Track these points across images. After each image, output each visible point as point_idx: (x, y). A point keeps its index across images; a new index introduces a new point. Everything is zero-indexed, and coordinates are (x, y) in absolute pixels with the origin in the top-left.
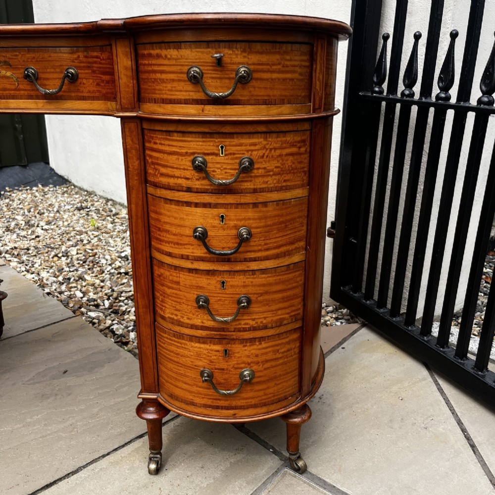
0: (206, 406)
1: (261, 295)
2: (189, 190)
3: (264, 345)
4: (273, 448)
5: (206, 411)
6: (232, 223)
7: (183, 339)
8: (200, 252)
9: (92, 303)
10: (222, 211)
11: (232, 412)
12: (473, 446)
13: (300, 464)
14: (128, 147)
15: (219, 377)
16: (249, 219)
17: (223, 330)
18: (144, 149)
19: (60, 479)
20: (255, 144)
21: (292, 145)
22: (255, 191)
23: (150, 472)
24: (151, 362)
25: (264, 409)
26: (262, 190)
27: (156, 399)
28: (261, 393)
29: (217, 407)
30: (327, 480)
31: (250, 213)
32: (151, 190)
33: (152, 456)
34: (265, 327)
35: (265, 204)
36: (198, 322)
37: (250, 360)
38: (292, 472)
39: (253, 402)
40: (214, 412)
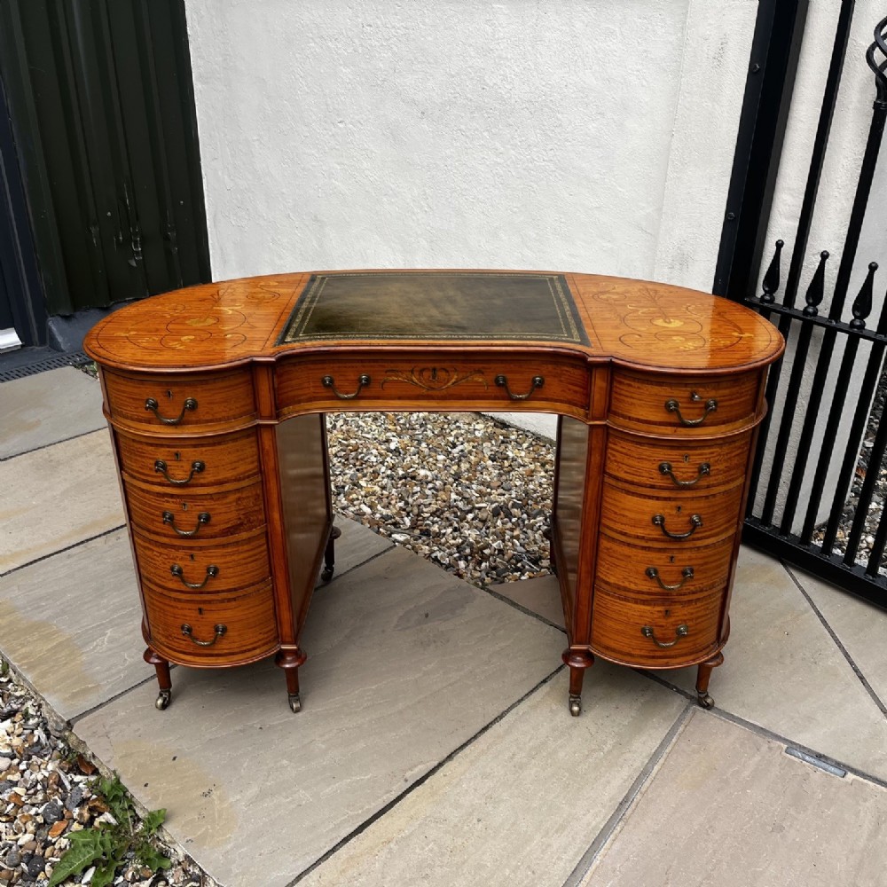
0: (642, 656)
1: (702, 565)
2: (652, 487)
3: (699, 604)
4: (676, 688)
5: (642, 661)
6: (687, 512)
7: (629, 601)
8: (656, 533)
9: (390, 521)
10: (679, 503)
11: (666, 660)
12: (862, 678)
13: (709, 701)
14: (593, 446)
15: (657, 632)
16: (702, 508)
17: (667, 594)
18: (606, 448)
19: (492, 723)
20: (712, 453)
21: (740, 448)
22: (708, 487)
23: (573, 713)
24: (586, 618)
25: (692, 657)
26: (714, 486)
27: (588, 650)
28: (691, 644)
29: (653, 657)
30: (736, 715)
31: (702, 504)
32: (607, 480)
33: (572, 699)
34: (702, 591)
35: (714, 496)
36: (645, 589)
37: (685, 618)
38: (701, 709)
39: (684, 651)
40: (650, 662)
